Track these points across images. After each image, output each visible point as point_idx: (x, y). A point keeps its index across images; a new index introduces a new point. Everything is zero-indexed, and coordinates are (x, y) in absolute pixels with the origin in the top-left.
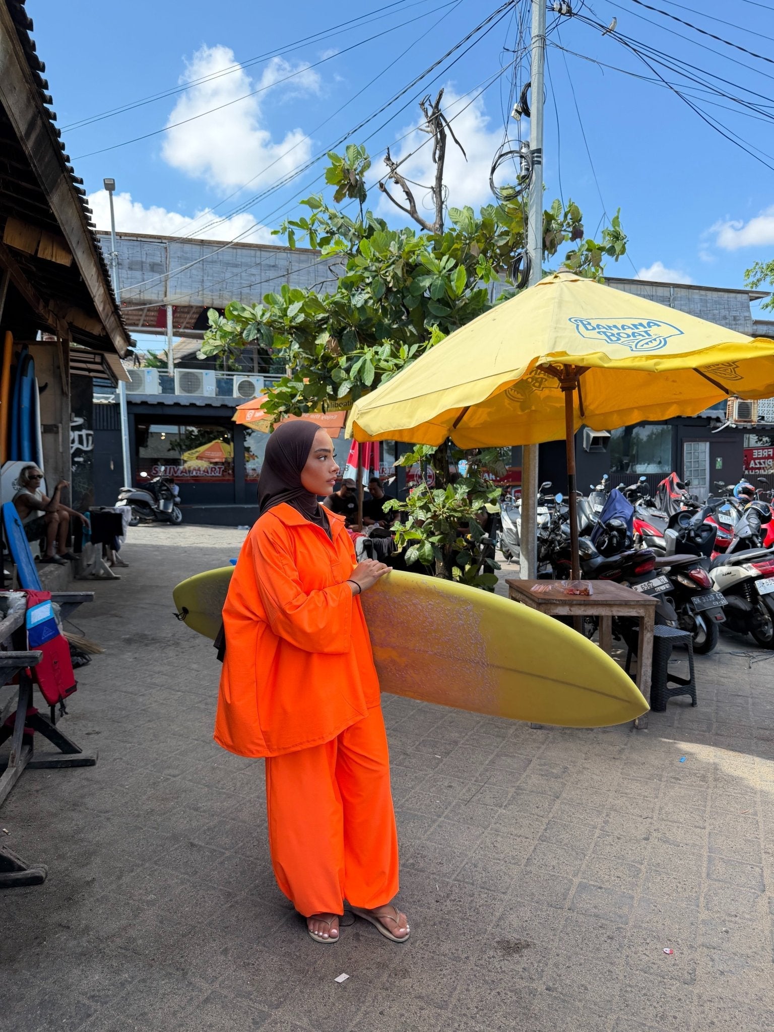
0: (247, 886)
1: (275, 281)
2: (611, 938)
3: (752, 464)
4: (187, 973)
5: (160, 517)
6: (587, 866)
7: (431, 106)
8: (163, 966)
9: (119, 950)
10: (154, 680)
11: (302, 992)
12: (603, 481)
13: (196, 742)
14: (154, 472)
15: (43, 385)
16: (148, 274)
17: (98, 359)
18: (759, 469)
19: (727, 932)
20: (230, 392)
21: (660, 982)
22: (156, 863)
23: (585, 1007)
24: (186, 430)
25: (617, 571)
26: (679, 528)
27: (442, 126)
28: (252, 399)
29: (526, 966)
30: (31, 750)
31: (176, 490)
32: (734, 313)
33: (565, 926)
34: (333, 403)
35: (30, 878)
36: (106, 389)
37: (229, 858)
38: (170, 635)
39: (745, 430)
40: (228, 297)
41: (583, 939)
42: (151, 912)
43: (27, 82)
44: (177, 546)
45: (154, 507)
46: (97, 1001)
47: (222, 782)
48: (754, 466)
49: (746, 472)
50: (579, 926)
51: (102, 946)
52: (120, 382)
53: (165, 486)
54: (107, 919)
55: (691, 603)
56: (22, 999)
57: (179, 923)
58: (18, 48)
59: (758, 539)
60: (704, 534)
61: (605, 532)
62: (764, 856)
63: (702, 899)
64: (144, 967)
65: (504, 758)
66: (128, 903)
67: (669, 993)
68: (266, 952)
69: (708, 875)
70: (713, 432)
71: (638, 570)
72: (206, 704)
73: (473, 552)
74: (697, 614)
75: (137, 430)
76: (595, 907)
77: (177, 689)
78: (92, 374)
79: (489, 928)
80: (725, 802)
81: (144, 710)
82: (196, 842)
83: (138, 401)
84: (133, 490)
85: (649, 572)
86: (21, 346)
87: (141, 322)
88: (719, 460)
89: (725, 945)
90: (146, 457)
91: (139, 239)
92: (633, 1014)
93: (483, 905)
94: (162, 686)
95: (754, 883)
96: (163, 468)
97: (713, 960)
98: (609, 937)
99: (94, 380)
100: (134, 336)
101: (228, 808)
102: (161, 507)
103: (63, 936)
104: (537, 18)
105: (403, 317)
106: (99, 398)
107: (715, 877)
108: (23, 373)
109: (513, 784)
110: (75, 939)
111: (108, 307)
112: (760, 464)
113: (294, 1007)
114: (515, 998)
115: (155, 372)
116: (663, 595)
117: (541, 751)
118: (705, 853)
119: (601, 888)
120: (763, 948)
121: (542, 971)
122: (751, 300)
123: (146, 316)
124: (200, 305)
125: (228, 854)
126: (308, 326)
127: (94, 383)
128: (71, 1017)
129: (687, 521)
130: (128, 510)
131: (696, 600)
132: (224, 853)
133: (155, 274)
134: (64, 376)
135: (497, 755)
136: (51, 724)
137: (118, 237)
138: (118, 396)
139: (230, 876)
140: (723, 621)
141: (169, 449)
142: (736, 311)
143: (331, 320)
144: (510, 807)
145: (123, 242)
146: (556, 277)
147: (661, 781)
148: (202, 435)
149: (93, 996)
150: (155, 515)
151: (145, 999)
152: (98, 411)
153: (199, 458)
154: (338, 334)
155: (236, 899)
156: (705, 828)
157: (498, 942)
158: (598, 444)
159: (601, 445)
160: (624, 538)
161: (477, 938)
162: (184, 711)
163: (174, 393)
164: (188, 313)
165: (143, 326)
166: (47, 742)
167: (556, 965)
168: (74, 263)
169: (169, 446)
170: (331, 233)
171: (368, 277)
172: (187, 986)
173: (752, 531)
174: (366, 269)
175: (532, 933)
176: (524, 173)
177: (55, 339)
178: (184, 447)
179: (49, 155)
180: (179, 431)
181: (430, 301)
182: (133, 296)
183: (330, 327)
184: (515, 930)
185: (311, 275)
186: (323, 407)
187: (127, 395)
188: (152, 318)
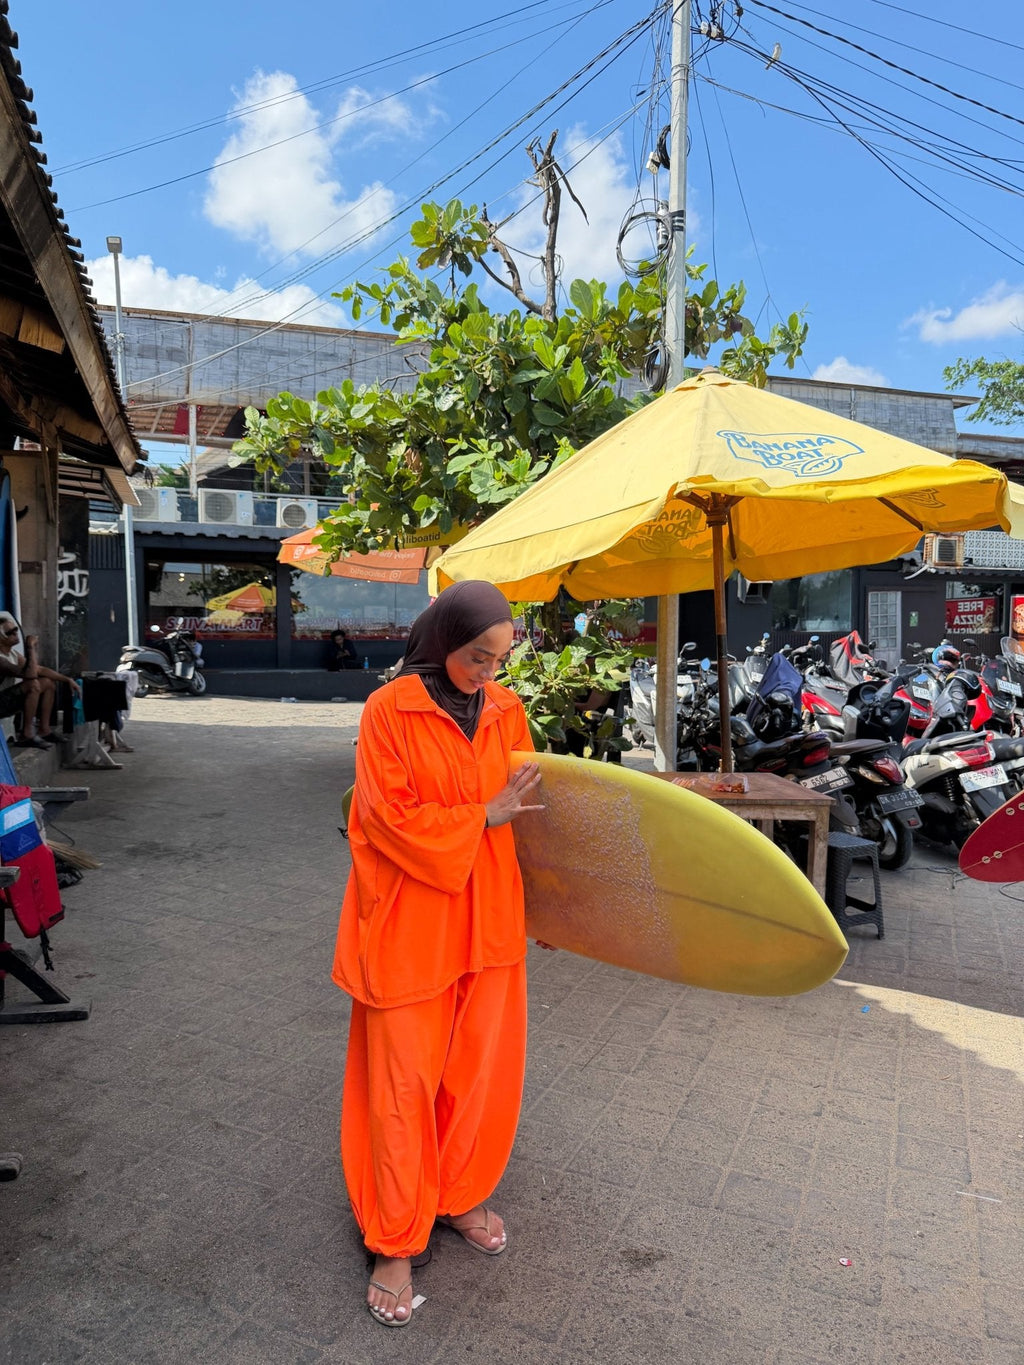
0: (290, 1180)
1: (334, 374)
2: (771, 1246)
3: (957, 621)
4: (210, 1297)
5: (176, 685)
6: (740, 1150)
7: (542, 152)
8: (179, 1288)
9: (119, 1268)
10: (167, 905)
12: (763, 642)
13: (223, 988)
14: (170, 625)
15: (22, 508)
16: (164, 364)
17: (96, 476)
18: (966, 626)
19: (922, 1236)
20: (272, 520)
21: (835, 1303)
22: (168, 1151)
23: (736, 1337)
24: (213, 569)
25: (780, 761)
26: (861, 705)
27: (555, 178)
28: (302, 530)
29: (660, 1283)
30: (2, 999)
31: (198, 649)
32: (933, 425)
33: (711, 1231)
34: (410, 536)
36: (106, 514)
37: (266, 1144)
38: (189, 844)
39: (948, 577)
40: (271, 395)
41: (735, 1247)
42: (162, 1216)
43: (9, 113)
44: (199, 725)
45: (168, 672)
46: (89, 1337)
47: (258, 1042)
48: (958, 622)
49: (949, 631)
50: (730, 1231)
51: (95, 1263)
52: (125, 507)
53: (183, 643)
54: (102, 1226)
55: (877, 802)
57: (200, 1231)
59: (963, 718)
60: (894, 713)
61: (765, 709)
62: (970, 1135)
63: (889, 1193)
64: (152, 1289)
65: (632, 1008)
66: (131, 1205)
67: (847, 1317)
68: (316, 1269)
69: (898, 1160)
70: (907, 578)
71: (807, 759)
72: (237, 937)
74: (885, 817)
75: (147, 569)
76: (751, 1205)
77: (198, 916)
78: (88, 495)
79: (612, 1234)
80: (920, 1065)
81: (153, 945)
82: (222, 1121)
83: (149, 531)
84: (141, 649)
85: (822, 762)
87: (154, 427)
88: (914, 614)
89: (920, 1254)
90: (159, 605)
91: (153, 317)
92: (799, 1346)
93: (603, 1203)
94: (178, 912)
95: (956, 1171)
96: (181, 620)
97: (903, 1273)
98: (768, 1245)
99: (91, 502)
100: (145, 445)
101: (266, 1076)
102: (178, 673)
103: (44, 1249)
104: (679, 43)
105: (504, 427)
106: (97, 527)
107: (906, 1164)
109: (644, 1043)
110: (59, 1253)
111: (111, 407)
112: (967, 620)
113: (353, 1342)
114: (644, 1326)
115: (172, 492)
116: (840, 793)
117: (681, 998)
118: (894, 1132)
119: (758, 1179)
120: (968, 1257)
121: (681, 1290)
122: (955, 407)
123: (161, 418)
124: (233, 404)
125: (265, 1137)
126: (379, 433)
127: (91, 507)
129: (871, 695)
130: (133, 677)
131: (883, 799)
132: (260, 1137)
133: (175, 364)
134: (50, 497)
135: (623, 1004)
137: (125, 314)
138: (122, 524)
139: (268, 1167)
140: (918, 826)
141: (189, 594)
142: (936, 421)
143: (410, 427)
144: (640, 1073)
145: (131, 321)
146: (701, 379)
147: (837, 1037)
148: (235, 576)
149: (83, 1331)
150: (170, 683)
151: (153, 1334)
152: (95, 545)
153: (230, 607)
154: (419, 445)
155: (276, 1198)
156: (893, 1100)
157: (623, 1253)
158: (756, 594)
159: (760, 595)
160: (790, 718)
161: (595, 1247)
162: (207, 946)
163: (197, 521)
164: (217, 414)
165: (157, 431)
166: (22, 987)
167: (699, 1282)
168: (67, 350)
169: (189, 591)
170: (411, 309)
171: (458, 373)
172: (210, 1315)
173: (955, 708)
174: (455, 362)
175: (668, 1240)
176: (661, 241)
177: (39, 448)
178: (209, 592)
179: (36, 209)
180: (204, 570)
181: (536, 405)
182: (146, 392)
183: (408, 435)
184: (646, 1236)
185: (382, 367)
186: (396, 542)
187: (135, 523)
188: (169, 421)
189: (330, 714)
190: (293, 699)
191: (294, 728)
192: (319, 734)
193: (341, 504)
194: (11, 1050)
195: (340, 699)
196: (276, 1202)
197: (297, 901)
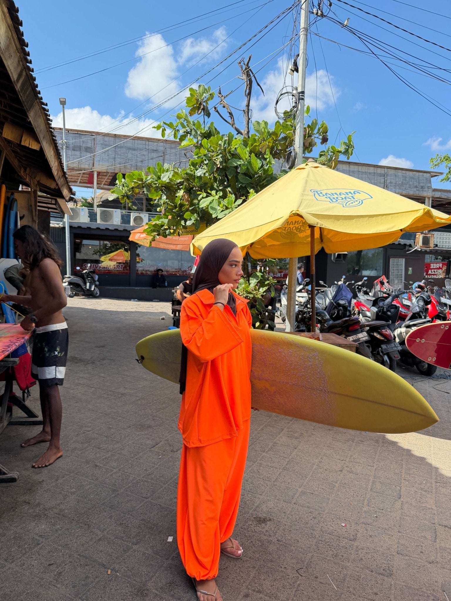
0: (124, 487)
1: (157, 159)
2: (315, 518)
3: (430, 272)
4: (90, 526)
5: (87, 293)
6: (307, 483)
7: (245, 64)
8: (78, 523)
9: (56, 515)
10: (79, 382)
11: (150, 538)
12: (342, 279)
13: (101, 414)
14: (84, 267)
15: (22, 216)
16: (84, 153)
17: (53, 202)
18: (434, 275)
19: (376, 517)
20: (129, 222)
21: (338, 539)
22: (76, 474)
23: (296, 550)
24: (104, 243)
25: (339, 329)
26: (378, 306)
27: (250, 76)
28: (141, 227)
29: (268, 529)
30: (11, 415)
31: (96, 277)
32: (422, 185)
33: (291, 512)
34: (185, 230)
35: (10, 478)
36: (58, 219)
37: (115, 473)
38: (89, 358)
39: (426, 252)
40: (129, 168)
41: (300, 518)
42: (73, 497)
43: (18, 52)
44: (96, 310)
45: (83, 287)
46: (43, 538)
47: (114, 435)
48: (431, 273)
49: (426, 277)
50: (299, 512)
51: (46, 512)
52: (66, 215)
53: (90, 275)
54: (49, 500)
55: (381, 348)
56: (4, 535)
57: (88, 503)
58: (14, 35)
59: (423, 314)
60: (392, 310)
61: (336, 307)
62: (403, 481)
63: (366, 501)
64: (68, 523)
65: (269, 427)
66: (61, 493)
67: (341, 544)
68: (132, 518)
69: (371, 489)
70: (407, 253)
71: (350, 328)
72: (108, 395)
73: (261, 317)
74: (384, 354)
75: (75, 242)
76: (308, 503)
77: (92, 386)
78: (50, 210)
79: (251, 511)
80: (386, 454)
81: (73, 397)
82: (98, 464)
83: (76, 226)
84: (72, 277)
85: (358, 329)
86: (10, 193)
87: (79, 181)
88: (410, 269)
89: (375, 523)
90: (80, 258)
91: (79, 133)
92: (321, 554)
93: (248, 500)
94: (84, 385)
95: (395, 494)
96: (89, 265)
97: (367, 530)
98: (314, 518)
99: (51, 213)
100: (74, 189)
101: (117, 448)
102: (88, 287)
103: (27, 507)
104: (304, 18)
105: (226, 183)
106: (54, 224)
107: (375, 490)
108: (11, 208)
109: (272, 441)
110: (33, 508)
111: (60, 173)
112: (434, 272)
113: (145, 544)
114: (260, 544)
115: (86, 209)
116: (364, 343)
117: (290, 424)
118: (371, 479)
119: (312, 494)
120: (394, 525)
121: (276, 532)
122: (432, 177)
123: (82, 177)
124: (113, 171)
125: (115, 471)
126: (172, 186)
127: (51, 215)
128: (29, 545)
129: (383, 302)
130: (68, 288)
131: (384, 346)
132: (113, 470)
133: (88, 153)
134: (34, 211)
135: (265, 426)
136: (22, 401)
137: (67, 132)
138: (64, 223)
139: (115, 482)
140: (399, 358)
141: (93, 254)
142: (423, 183)
143: (185, 183)
144: (269, 452)
145: (69, 134)
146: (307, 165)
147: (353, 442)
148: (113, 247)
149: (41, 536)
150: (84, 292)
151: (68, 538)
152: (53, 231)
153: (111, 260)
154: (189, 191)
155: (118, 493)
156: (373, 467)
157: (254, 518)
158: (340, 258)
159: (342, 259)
160: (346, 311)
161: (244, 515)
162: (95, 398)
163: (97, 222)
164: (106, 176)
165: (80, 182)
166: (20, 411)
167: (284, 530)
168: (41, 149)
169: (93, 253)
170: (187, 133)
171: (205, 160)
172: (90, 532)
173: (419, 309)
174: (205, 155)
175: (273, 514)
176: (294, 104)
177: (30, 190)
178: (102, 253)
179: (29, 90)
180: (100, 243)
181: (239, 174)
182: (75, 165)
183: (184, 187)
184: (264, 512)
185: (178, 156)
186: (179, 233)
187: (70, 222)
188: (85, 178)
189: (152, 306)
190: (136, 300)
191: (136, 312)
192: (147, 315)
193: (156, 216)
194: (15, 435)
195: (157, 300)
196: (118, 494)
197: (133, 381)
